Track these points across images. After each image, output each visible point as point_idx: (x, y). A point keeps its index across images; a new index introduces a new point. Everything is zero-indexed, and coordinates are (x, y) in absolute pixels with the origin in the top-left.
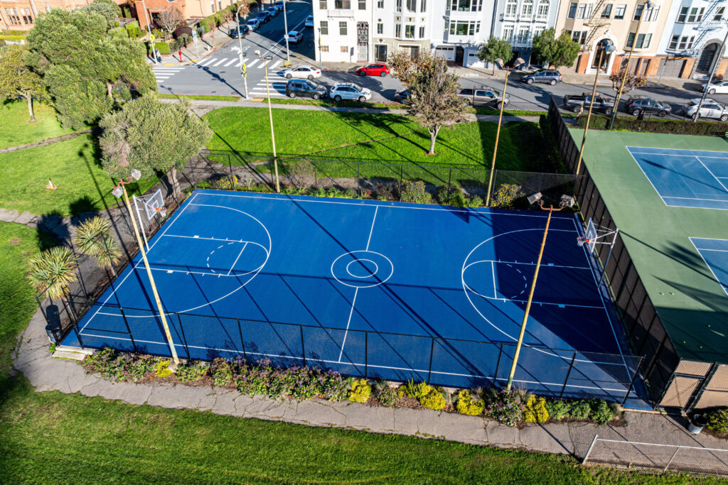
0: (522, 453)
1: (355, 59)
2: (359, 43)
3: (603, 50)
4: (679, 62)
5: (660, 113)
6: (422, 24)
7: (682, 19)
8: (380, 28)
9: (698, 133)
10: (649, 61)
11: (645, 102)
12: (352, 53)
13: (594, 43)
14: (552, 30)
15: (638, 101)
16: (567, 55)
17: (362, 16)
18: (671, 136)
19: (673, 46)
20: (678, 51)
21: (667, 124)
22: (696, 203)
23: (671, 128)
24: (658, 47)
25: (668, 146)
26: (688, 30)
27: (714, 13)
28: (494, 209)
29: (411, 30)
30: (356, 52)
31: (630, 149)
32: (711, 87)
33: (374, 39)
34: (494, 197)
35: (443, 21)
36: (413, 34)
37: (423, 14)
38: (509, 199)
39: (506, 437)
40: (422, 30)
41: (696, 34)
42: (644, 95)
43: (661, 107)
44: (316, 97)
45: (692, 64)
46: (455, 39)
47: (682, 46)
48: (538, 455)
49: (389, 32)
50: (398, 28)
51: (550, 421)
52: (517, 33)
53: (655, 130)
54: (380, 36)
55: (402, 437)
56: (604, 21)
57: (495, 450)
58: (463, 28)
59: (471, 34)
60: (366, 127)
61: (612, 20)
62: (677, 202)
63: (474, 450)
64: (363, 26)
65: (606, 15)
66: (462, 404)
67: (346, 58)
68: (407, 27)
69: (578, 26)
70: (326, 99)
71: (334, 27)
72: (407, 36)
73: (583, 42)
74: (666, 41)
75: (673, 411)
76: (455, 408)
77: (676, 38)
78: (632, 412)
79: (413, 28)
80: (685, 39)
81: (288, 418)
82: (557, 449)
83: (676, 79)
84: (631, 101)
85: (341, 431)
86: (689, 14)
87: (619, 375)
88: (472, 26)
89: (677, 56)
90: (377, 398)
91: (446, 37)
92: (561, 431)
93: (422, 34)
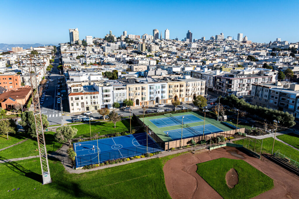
0: (151, 159)
1: (81, 111)
2: (82, 107)
3: (137, 101)
4: (152, 102)
5: (152, 112)
6: (97, 101)
7: (150, 94)
8: (87, 103)
9: (160, 115)
10: (147, 102)
11: (149, 111)
12: (80, 110)
13: (135, 100)
14: (127, 99)
15: (148, 111)
16: (131, 104)
17: (82, 101)
18: (155, 117)
19: (150, 99)
20: (151, 100)
21: (154, 114)
22: (163, 127)
23: (155, 115)
24: (147, 99)
25: (156, 118)
26: (152, 96)
27: (155, 92)
28: (133, 134)
29: (95, 103)
30: (81, 109)
31: (150, 120)
32: (159, 106)
33: (86, 106)
34: (132, 132)
35: (102, 100)
36: (95, 104)
37: (97, 99)
38: (134, 132)
39: (149, 158)
40: (97, 102)
41: (154, 96)
42: (148, 109)
43: (152, 111)
44: (80, 121)
45: (155, 102)
46: (106, 103)
47: (152, 99)
48: (153, 159)
49: (89, 104)
50: (91, 103)
51: (153, 155)
52: (119, 100)
53: (153, 116)
54: (87, 105)
55: (137, 162)
56: (136, 96)
57: (148, 160)
58: (107, 101)
59: (109, 102)
60: (98, 126)
61: (137, 95)
62: (160, 127)
63: (146, 160)
64: (83, 103)
65: (136, 95)
66: (142, 157)
67: (78, 111)
68: (94, 102)
69: (131, 97)
70: (83, 121)
71: (75, 104)
72: (94, 104)
73: (133, 100)
74: (149, 98)
75: (167, 150)
76: (141, 157)
77: (150, 97)
78: (162, 152)
79: (95, 102)
80: (152, 97)
81: (120, 165)
82: (155, 158)
83: (153, 105)
84: (146, 111)
85: (129, 164)
86: (151, 93)
87: (160, 149)
88: (109, 100)
89: (151, 101)
90: (131, 159)
91: (103, 103)
92: (155, 156)
93: (97, 103)
